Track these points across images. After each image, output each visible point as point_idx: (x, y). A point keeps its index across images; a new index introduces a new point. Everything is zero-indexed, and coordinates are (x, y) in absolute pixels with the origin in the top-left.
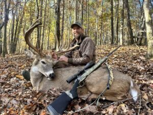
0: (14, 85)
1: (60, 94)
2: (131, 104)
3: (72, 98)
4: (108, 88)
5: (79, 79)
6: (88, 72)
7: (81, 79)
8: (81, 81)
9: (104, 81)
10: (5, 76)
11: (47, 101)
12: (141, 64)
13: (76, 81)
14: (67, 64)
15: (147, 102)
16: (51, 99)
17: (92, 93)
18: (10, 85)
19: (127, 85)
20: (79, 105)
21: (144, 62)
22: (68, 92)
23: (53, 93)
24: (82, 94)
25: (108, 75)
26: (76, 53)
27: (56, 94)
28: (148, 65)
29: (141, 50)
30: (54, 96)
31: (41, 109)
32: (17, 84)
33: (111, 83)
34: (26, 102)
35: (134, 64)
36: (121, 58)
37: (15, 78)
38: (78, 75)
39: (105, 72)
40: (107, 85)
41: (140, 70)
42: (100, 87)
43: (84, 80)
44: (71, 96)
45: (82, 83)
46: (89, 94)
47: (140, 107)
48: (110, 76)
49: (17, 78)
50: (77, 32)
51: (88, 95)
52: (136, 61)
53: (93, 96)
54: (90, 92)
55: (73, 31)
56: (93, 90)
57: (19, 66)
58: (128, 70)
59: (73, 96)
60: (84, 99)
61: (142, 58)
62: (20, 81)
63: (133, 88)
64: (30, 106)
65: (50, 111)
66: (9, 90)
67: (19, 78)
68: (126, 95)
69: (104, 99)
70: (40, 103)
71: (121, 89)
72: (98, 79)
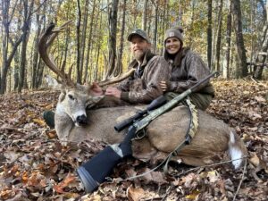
0: (28, 134)
1: (102, 149)
2: (227, 172)
3: (122, 156)
4: (187, 143)
6: (153, 114)
7: (139, 125)
8: (139, 128)
9: (180, 130)
10: (17, 121)
11: (80, 160)
12: (256, 109)
14: (120, 101)
15: (258, 170)
16: (86, 157)
17: (158, 150)
18: (23, 134)
19: (223, 139)
20: (135, 170)
21: (262, 106)
23: (90, 147)
25: (188, 120)
27: (95, 149)
29: (261, 86)
30: (92, 152)
31: (66, 171)
32: (35, 132)
33: (192, 133)
34: (44, 159)
35: (242, 109)
36: (221, 98)
37: (32, 124)
38: (136, 119)
39: (183, 116)
40: (186, 137)
41: (254, 119)
42: (172, 140)
43: (145, 128)
44: (120, 153)
45: (141, 132)
46: (154, 151)
47: (244, 178)
48: (191, 122)
49: (35, 123)
51: (152, 153)
52: (247, 104)
53: (160, 156)
54: (155, 148)
55: (133, 46)
56: (161, 144)
58: (231, 118)
59: (123, 153)
60: (144, 161)
61: (260, 99)
62: (39, 129)
64: (48, 165)
65: (81, 176)
66: (20, 142)
67: (39, 124)
68: (219, 155)
69: (179, 161)
70: (66, 161)
71: (211, 145)
72: (170, 126)
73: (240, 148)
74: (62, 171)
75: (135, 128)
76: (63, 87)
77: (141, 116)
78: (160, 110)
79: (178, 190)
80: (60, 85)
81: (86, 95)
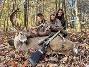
1: (35, 52)
5: (46, 43)
6: (50, 39)
8: (47, 44)
11: (28, 56)
12: (75, 37)
13: (44, 44)
16: (30, 55)
21: (76, 36)
22: (40, 50)
23: (31, 51)
24: (47, 52)
26: (41, 29)
27: (33, 52)
28: (78, 37)
29: (73, 30)
33: (64, 44)
37: (2, 45)
38: (45, 41)
42: (58, 47)
43: (48, 44)
48: (63, 41)
49: (4, 44)
50: (41, 18)
51: (51, 52)
52: (72, 36)
53: (54, 53)
57: (3, 38)
61: (75, 34)
63: (75, 48)
64: (17, 59)
69: (60, 54)
70: (24, 57)
71: (69, 48)
72: (57, 43)
73: (77, 48)
74: (22, 60)
75: (45, 44)
76: (18, 31)
77: (46, 40)
78: (52, 38)
79: (63, 63)
80: (17, 30)
81: (26, 33)
